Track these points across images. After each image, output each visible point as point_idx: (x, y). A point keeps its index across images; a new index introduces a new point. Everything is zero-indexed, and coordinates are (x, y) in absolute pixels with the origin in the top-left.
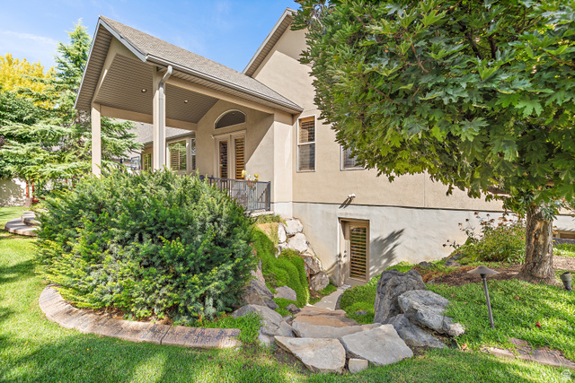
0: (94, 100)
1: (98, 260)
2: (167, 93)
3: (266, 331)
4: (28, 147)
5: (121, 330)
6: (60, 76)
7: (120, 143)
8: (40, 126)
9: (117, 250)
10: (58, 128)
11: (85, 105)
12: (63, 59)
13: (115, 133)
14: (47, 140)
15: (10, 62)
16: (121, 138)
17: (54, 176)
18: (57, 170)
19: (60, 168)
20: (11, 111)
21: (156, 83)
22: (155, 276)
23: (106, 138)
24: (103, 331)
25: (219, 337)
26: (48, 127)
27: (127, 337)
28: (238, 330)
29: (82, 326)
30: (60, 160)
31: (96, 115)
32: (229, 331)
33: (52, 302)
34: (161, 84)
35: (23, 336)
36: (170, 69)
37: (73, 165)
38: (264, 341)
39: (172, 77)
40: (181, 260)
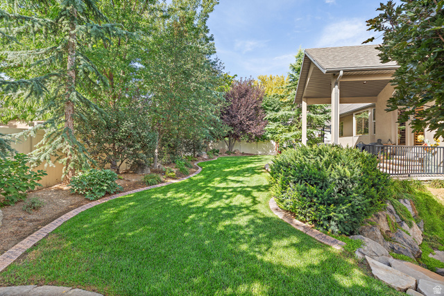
0: (304, 95)
1: (286, 188)
2: (340, 88)
3: (362, 251)
4: (276, 124)
5: (292, 223)
6: (290, 82)
7: (320, 117)
8: (280, 113)
9: (292, 185)
10: (289, 112)
11: (299, 100)
12: (291, 73)
13: (318, 111)
14: (284, 120)
15: (271, 79)
16: (322, 114)
17: (286, 139)
18: (287, 136)
19: (289, 135)
20: (270, 106)
21: (333, 84)
22: (306, 201)
23: (312, 115)
24: (286, 220)
25: (333, 242)
26: (284, 113)
27: (294, 226)
28: (344, 243)
29: (280, 215)
30: (289, 131)
31: (304, 105)
32: (340, 242)
33: (273, 203)
34: (336, 84)
35: (262, 211)
36: (341, 73)
37: (295, 133)
38: (358, 255)
39: (344, 76)
40: (316, 196)
